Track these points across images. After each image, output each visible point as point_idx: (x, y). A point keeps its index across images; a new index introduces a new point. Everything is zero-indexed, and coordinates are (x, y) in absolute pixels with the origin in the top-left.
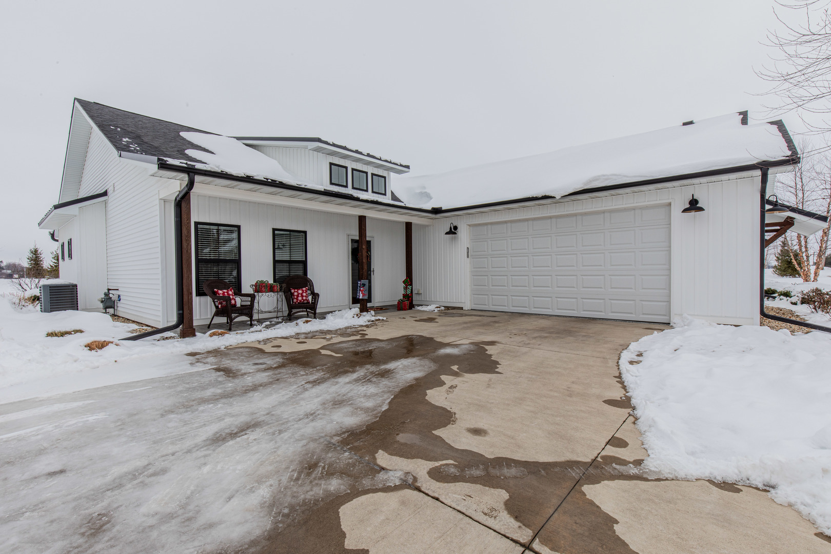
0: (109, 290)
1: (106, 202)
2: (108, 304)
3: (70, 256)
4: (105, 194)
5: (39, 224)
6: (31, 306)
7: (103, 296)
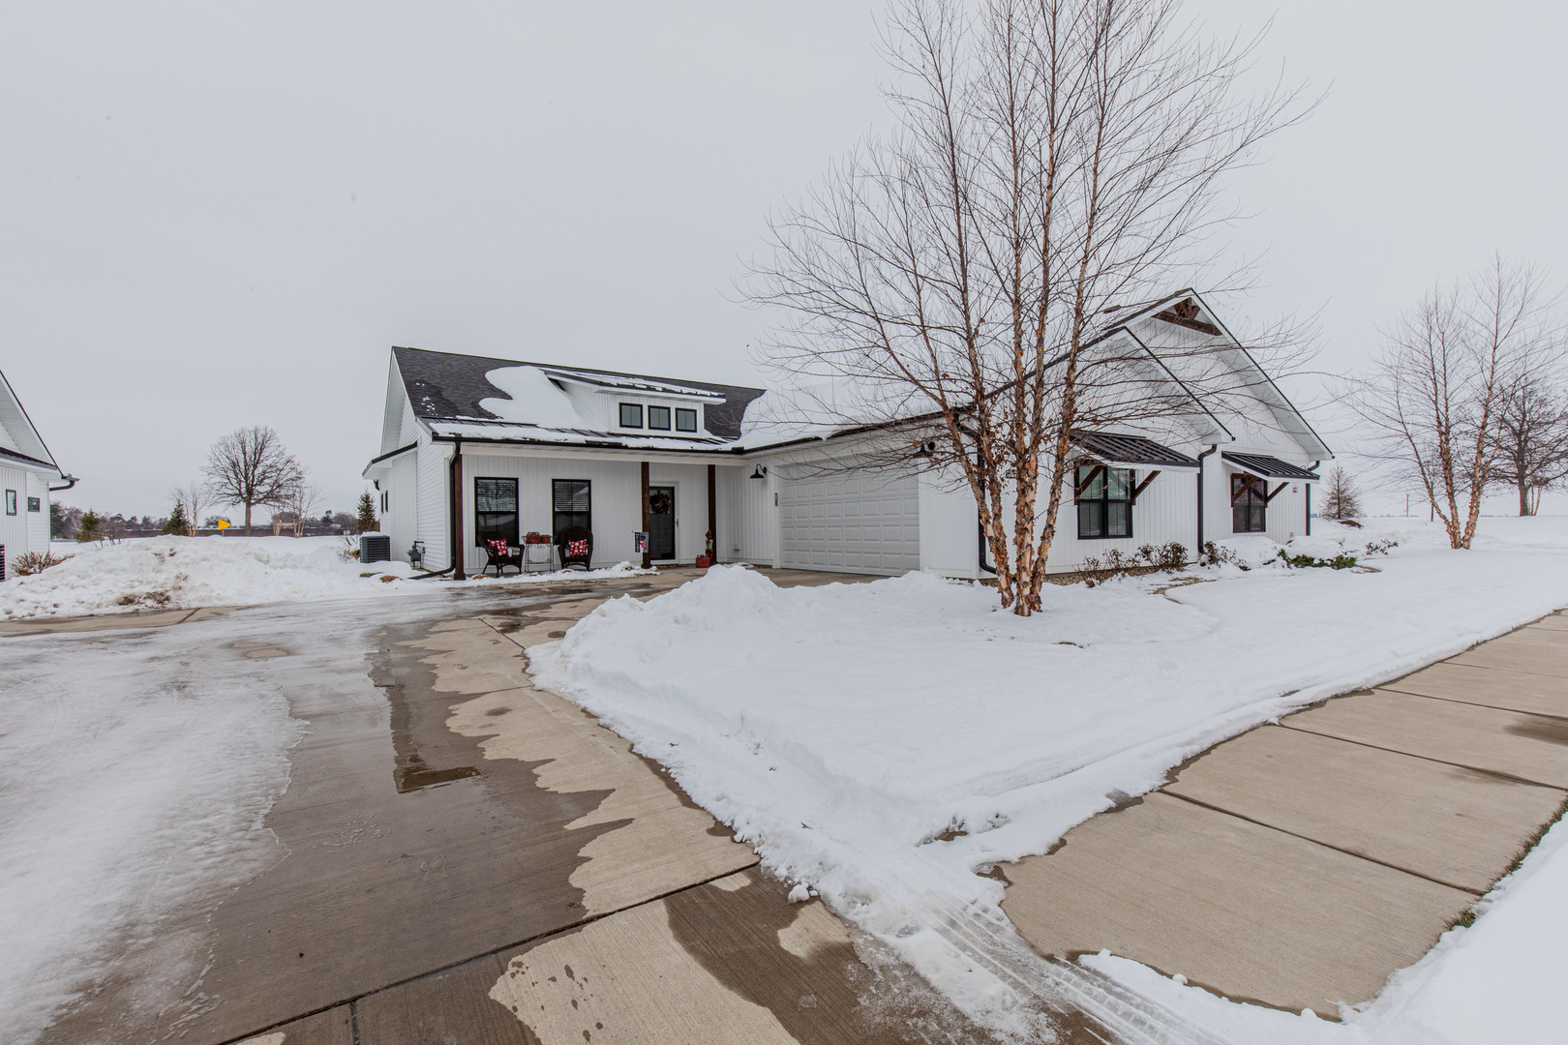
0: (416, 542)
1: (416, 453)
2: (416, 557)
3: (387, 509)
4: (415, 445)
5: (363, 474)
6: (353, 559)
7: (412, 549)
